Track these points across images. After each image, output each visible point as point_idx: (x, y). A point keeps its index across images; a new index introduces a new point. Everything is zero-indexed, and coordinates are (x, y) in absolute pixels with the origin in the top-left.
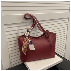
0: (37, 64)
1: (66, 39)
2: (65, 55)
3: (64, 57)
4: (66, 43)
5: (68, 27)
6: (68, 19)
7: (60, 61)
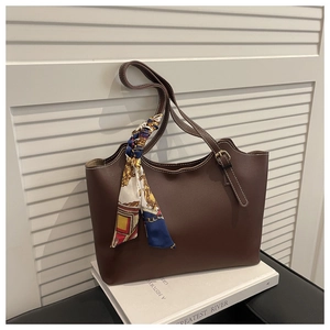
0: (160, 294)
1: (300, 181)
2: (291, 255)
3: (290, 263)
4: (298, 199)
5: (308, 124)
6: (310, 89)
7: (267, 282)
